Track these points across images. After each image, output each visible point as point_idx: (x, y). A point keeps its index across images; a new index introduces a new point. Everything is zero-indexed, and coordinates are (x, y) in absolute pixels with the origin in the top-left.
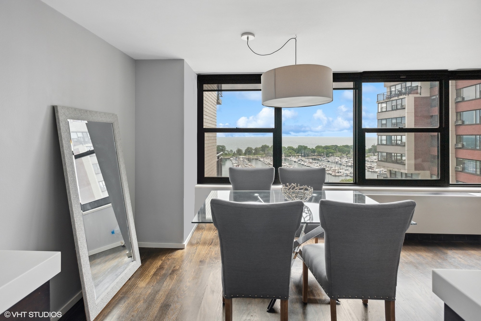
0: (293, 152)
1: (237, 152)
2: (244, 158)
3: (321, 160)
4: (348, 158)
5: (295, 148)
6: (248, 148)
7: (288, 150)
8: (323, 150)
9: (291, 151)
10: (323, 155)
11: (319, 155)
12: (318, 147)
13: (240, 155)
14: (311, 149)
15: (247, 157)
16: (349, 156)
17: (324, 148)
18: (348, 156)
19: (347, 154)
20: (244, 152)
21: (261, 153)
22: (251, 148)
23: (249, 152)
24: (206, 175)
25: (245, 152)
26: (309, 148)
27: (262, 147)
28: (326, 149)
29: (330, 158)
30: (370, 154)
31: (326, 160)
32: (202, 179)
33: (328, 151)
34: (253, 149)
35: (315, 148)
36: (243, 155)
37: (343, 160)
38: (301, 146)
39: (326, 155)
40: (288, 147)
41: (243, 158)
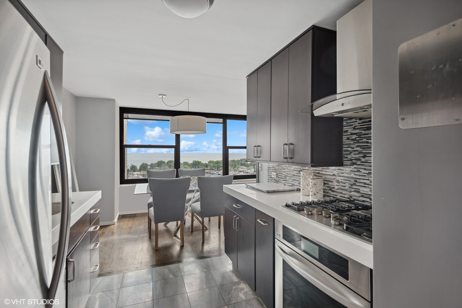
0: (188, 167)
1: (130, 168)
2: (139, 174)
3: (213, 173)
4: (234, 171)
5: (190, 163)
6: (143, 164)
7: (184, 165)
8: (215, 165)
9: (186, 166)
10: (215, 169)
11: (211, 169)
12: (210, 162)
13: (134, 171)
14: (204, 164)
15: (142, 174)
16: (236, 170)
17: (215, 163)
18: (234, 170)
19: (234, 168)
20: (138, 168)
21: (157, 169)
22: (147, 165)
23: (144, 167)
24: (126, 178)
25: (140, 168)
26: (203, 163)
27: (157, 163)
28: (217, 164)
29: (220, 171)
30: (251, 167)
31: (217, 174)
32: (123, 181)
33: (218, 165)
34: (148, 165)
35: (207, 163)
36: (138, 172)
37: (231, 173)
38: (196, 161)
39: (217, 169)
40: (183, 163)
41: (137, 174)
